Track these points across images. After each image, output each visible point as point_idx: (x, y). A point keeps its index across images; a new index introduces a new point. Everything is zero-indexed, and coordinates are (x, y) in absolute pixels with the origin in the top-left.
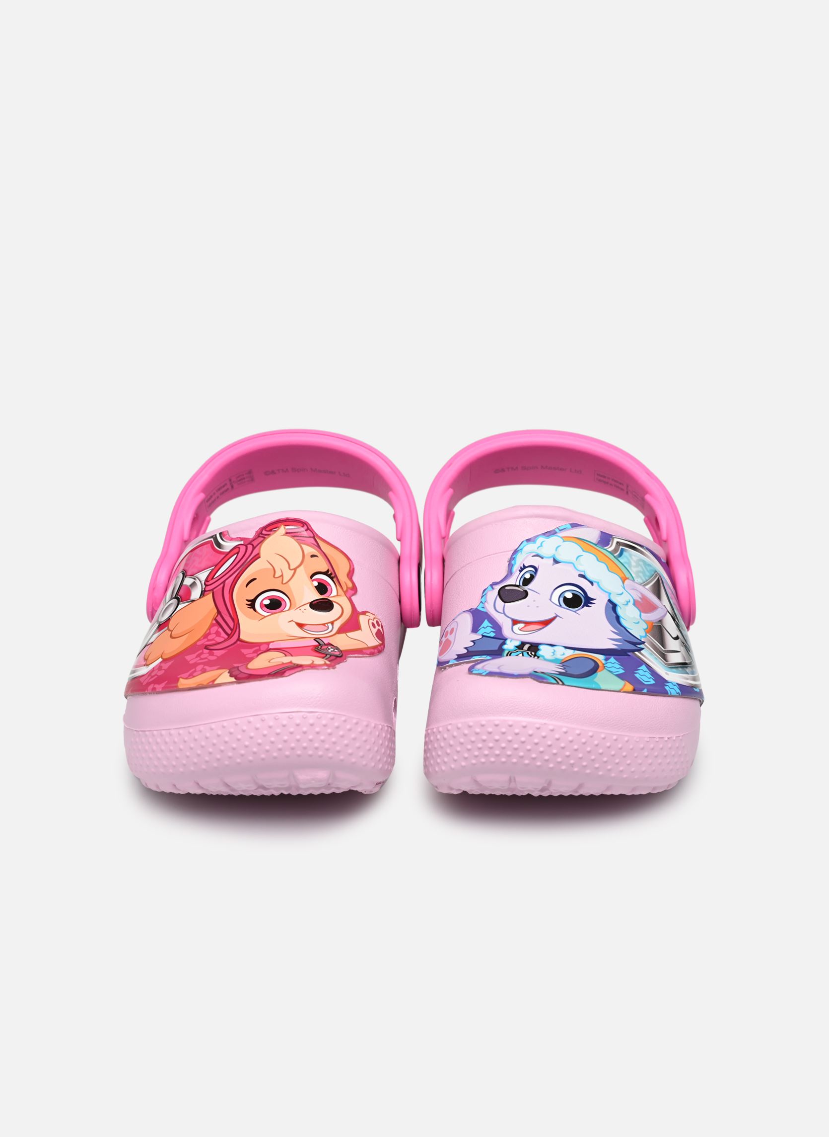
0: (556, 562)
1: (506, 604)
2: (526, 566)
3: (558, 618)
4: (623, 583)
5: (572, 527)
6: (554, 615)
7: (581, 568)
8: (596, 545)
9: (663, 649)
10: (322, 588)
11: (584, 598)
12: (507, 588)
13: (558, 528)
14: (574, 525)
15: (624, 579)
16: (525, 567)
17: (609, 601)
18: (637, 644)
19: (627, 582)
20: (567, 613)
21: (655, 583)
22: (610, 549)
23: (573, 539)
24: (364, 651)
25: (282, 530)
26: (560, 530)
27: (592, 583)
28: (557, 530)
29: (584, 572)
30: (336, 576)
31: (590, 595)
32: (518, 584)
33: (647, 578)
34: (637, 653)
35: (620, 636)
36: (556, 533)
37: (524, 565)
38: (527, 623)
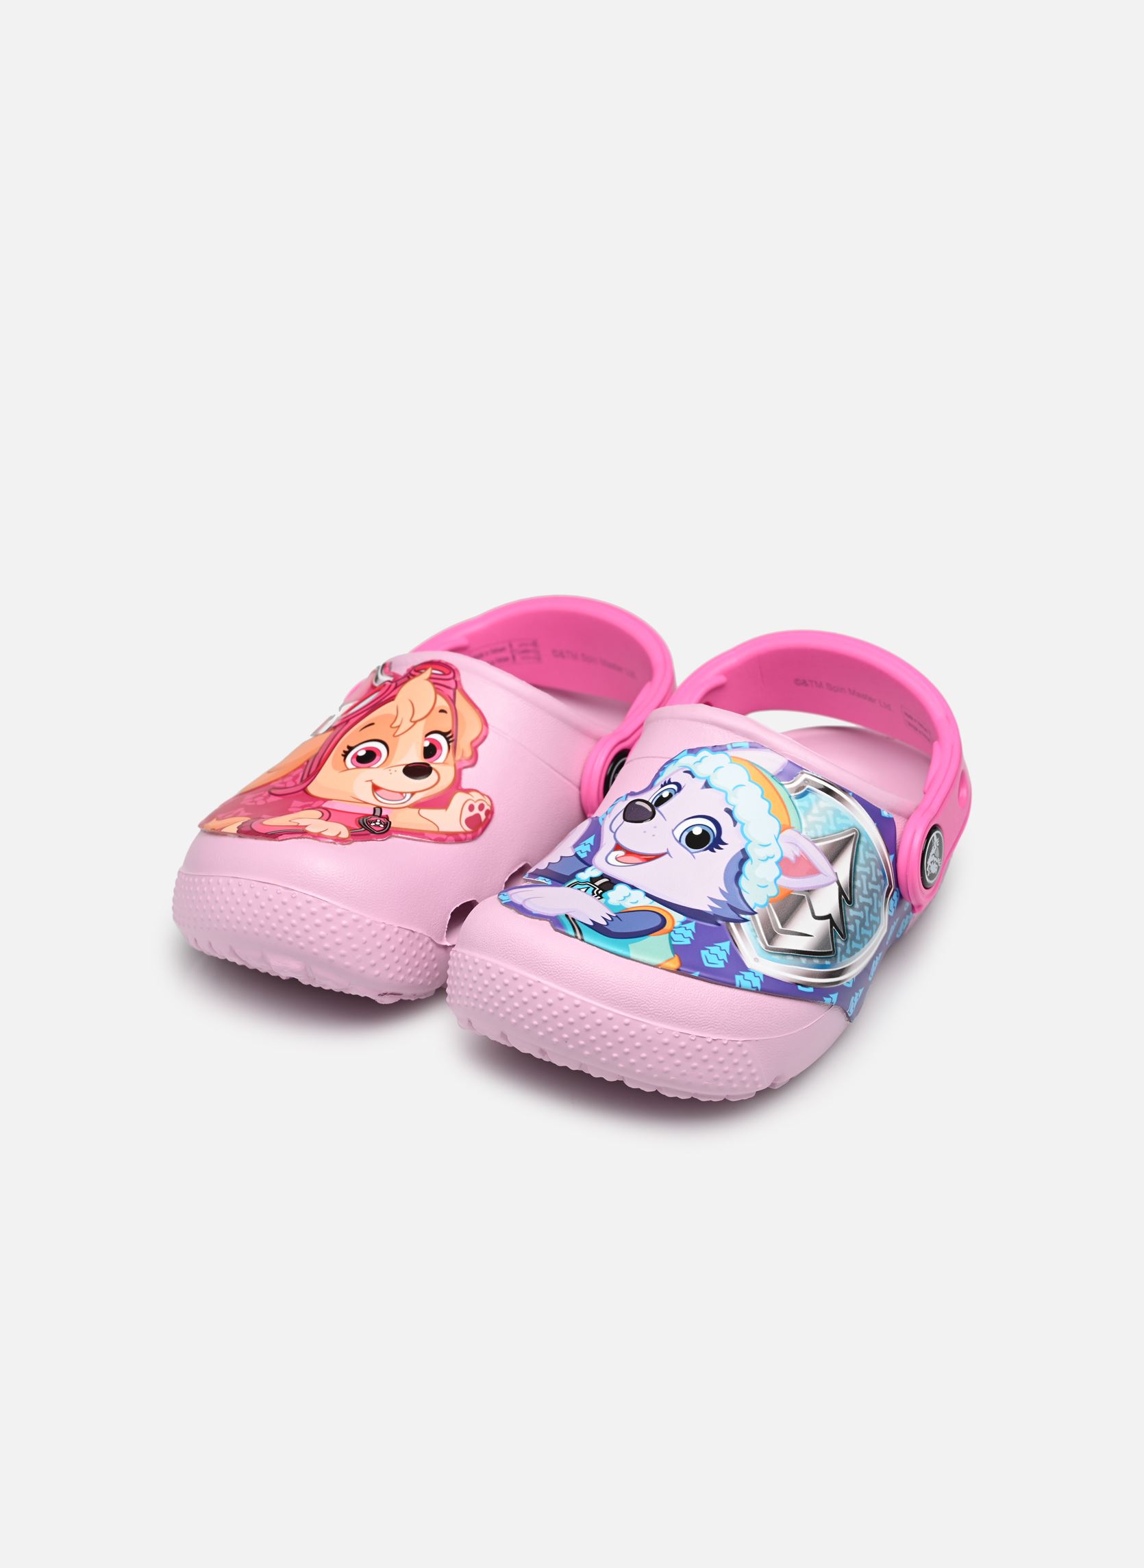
0: (707, 785)
1: (625, 822)
2: (672, 781)
3: (667, 855)
4: (781, 832)
5: (751, 747)
6: (666, 851)
7: (732, 800)
8: (773, 776)
9: (780, 927)
10: (430, 751)
11: (714, 839)
12: (638, 803)
13: (731, 744)
14: (753, 746)
15: (783, 829)
16: (670, 783)
17: (743, 851)
18: (740, 913)
19: (788, 832)
20: (682, 853)
21: (843, 840)
22: (787, 787)
23: (746, 763)
24: (426, 834)
25: (427, 674)
26: (734, 748)
27: (735, 823)
28: (729, 747)
29: (734, 806)
30: (455, 741)
31: (723, 838)
32: (650, 801)
33: (827, 833)
34: (732, 924)
35: (726, 898)
36: (726, 749)
37: (670, 780)
38: (629, 853)
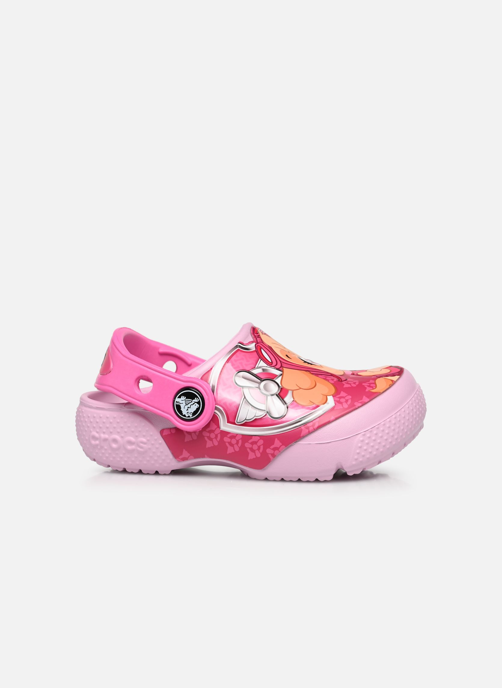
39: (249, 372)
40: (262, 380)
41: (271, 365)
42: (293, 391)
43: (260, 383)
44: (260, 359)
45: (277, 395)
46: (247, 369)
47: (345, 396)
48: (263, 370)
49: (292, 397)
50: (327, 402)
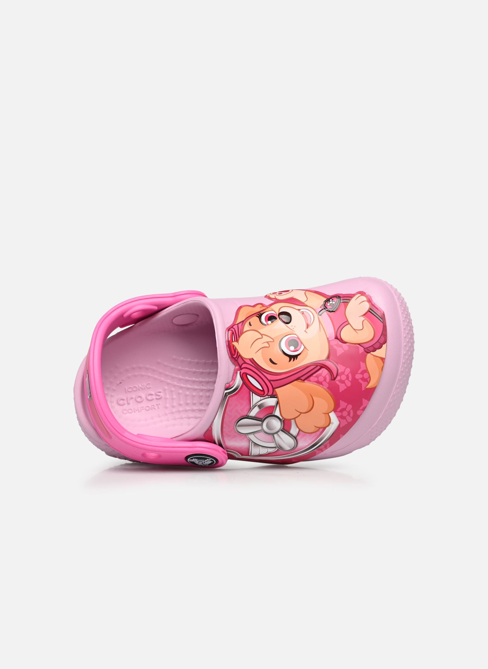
25: (234, 344)
30: (259, 312)
39: (247, 417)
40: (262, 421)
41: (265, 395)
42: (295, 419)
43: (262, 425)
44: (251, 393)
45: (282, 430)
46: (244, 413)
47: (345, 407)
48: (260, 406)
49: (296, 427)
50: (331, 421)
